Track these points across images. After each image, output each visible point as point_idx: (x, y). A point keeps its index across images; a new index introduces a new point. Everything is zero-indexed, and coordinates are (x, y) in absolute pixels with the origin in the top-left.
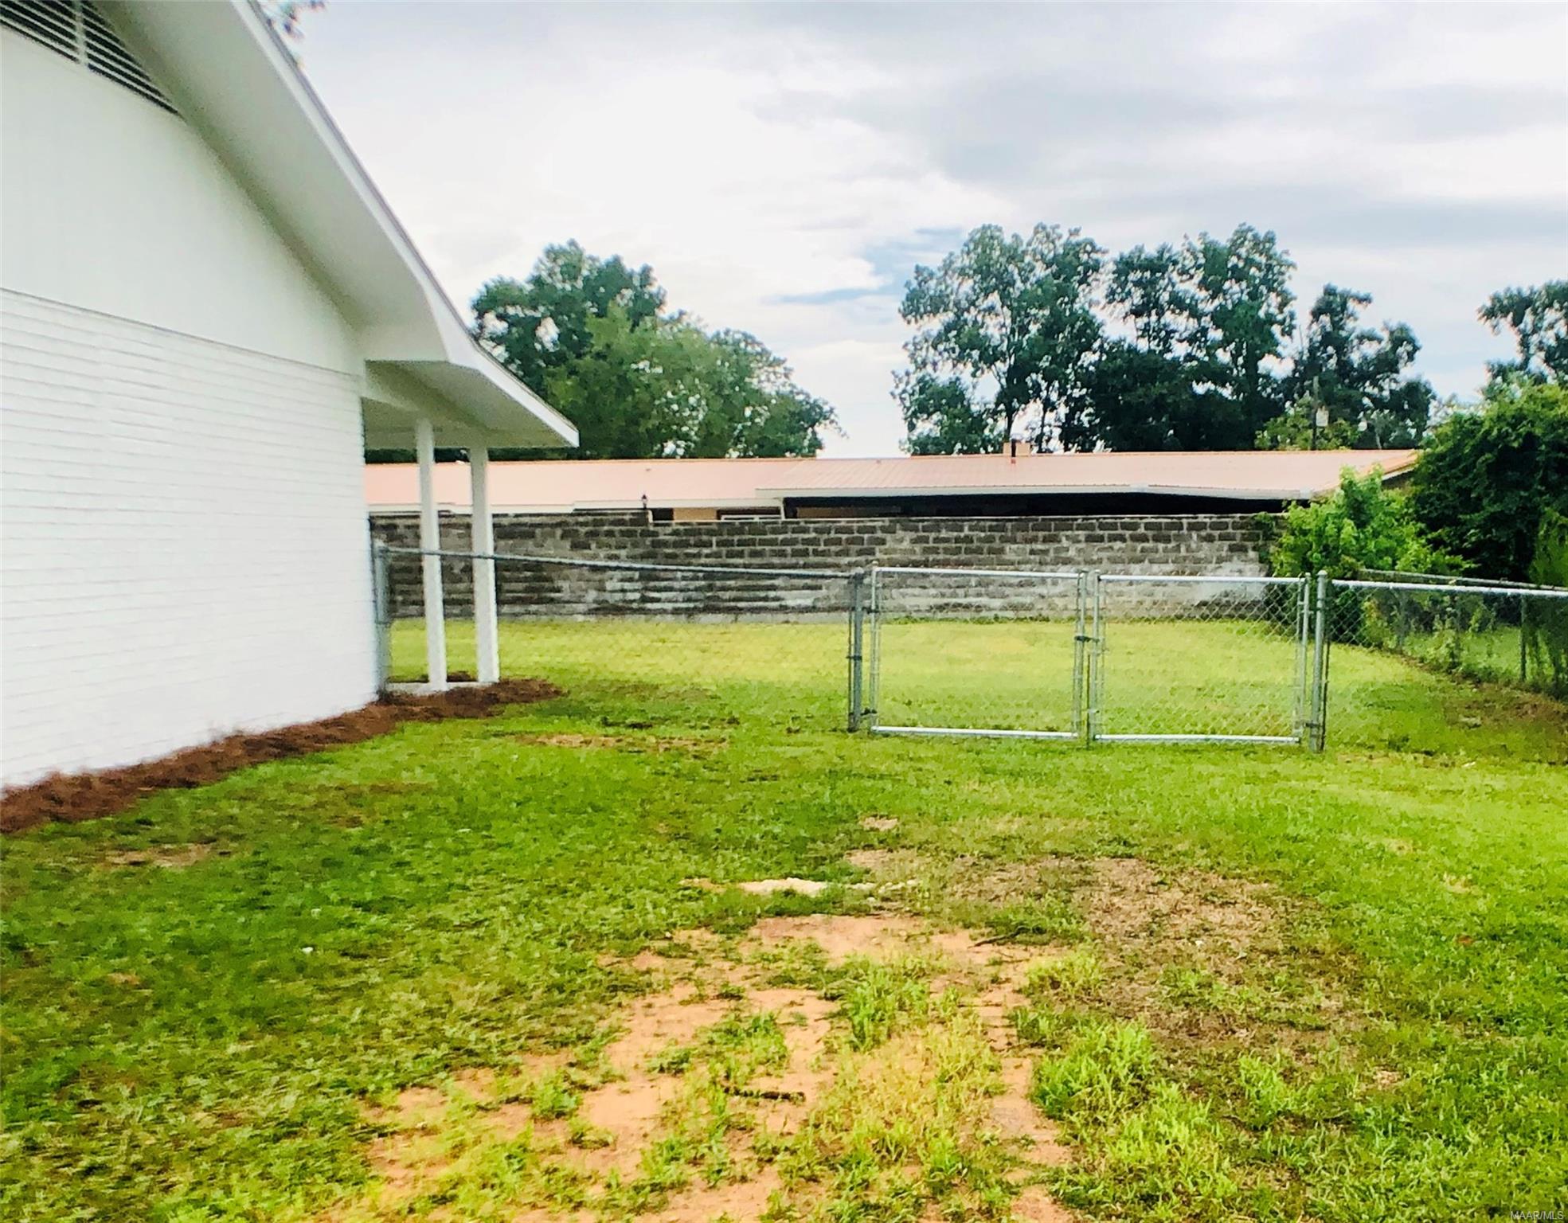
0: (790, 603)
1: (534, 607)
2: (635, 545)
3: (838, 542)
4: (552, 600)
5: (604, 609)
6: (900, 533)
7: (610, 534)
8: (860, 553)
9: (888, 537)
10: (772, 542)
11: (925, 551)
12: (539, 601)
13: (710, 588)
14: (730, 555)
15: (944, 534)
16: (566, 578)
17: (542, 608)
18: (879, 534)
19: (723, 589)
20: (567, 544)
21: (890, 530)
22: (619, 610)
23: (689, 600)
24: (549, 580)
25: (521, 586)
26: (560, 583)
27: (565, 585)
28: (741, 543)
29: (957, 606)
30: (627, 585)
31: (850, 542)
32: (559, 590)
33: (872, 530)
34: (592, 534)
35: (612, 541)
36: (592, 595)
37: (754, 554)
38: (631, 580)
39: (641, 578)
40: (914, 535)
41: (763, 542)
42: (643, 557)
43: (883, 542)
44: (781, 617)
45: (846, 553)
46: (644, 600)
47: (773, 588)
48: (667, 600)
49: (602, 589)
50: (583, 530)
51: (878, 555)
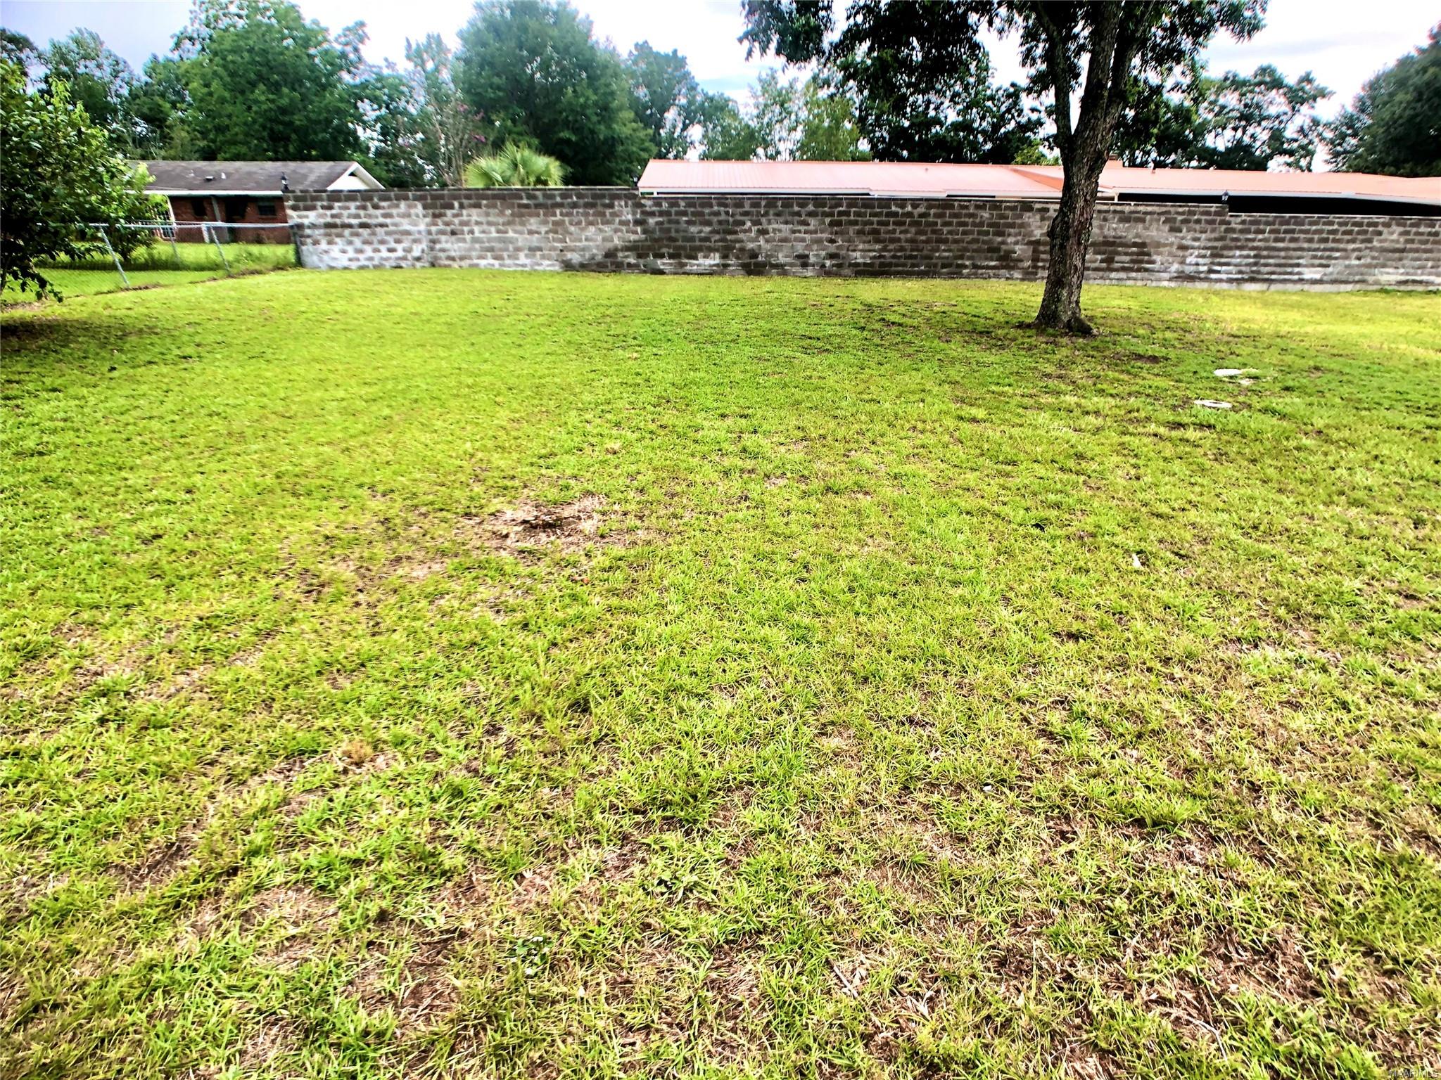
0: (1306, 277)
1: (1134, 275)
2: (1213, 231)
3: (1350, 233)
4: (1146, 270)
5: (1183, 277)
6: (1394, 227)
7: (1198, 221)
8: (1363, 241)
9: (1385, 230)
10: (1307, 232)
11: (1407, 241)
12: (1139, 270)
13: (1255, 264)
14: (1276, 240)
15: (1422, 229)
16: (1159, 254)
17: (1139, 275)
18: (1380, 228)
19: (1266, 265)
20: (1167, 228)
21: (1387, 225)
22: (1191, 278)
23: (1240, 272)
24: (1149, 254)
25: (1127, 258)
26: (1155, 257)
27: (1158, 258)
28: (1286, 232)
29: (1414, 282)
30: (1201, 261)
31: (1359, 233)
32: (1153, 262)
33: (1376, 224)
34: (1185, 221)
35: (1198, 227)
36: (1175, 267)
37: (1293, 240)
38: (1204, 256)
39: (1213, 256)
40: (1401, 229)
41: (1301, 232)
42: (1216, 240)
43: (1380, 233)
44: (1299, 287)
45: (1353, 241)
46: (1211, 271)
47: (1298, 265)
48: (1226, 272)
49: (1183, 263)
50: (1180, 218)
51: (1375, 243)
